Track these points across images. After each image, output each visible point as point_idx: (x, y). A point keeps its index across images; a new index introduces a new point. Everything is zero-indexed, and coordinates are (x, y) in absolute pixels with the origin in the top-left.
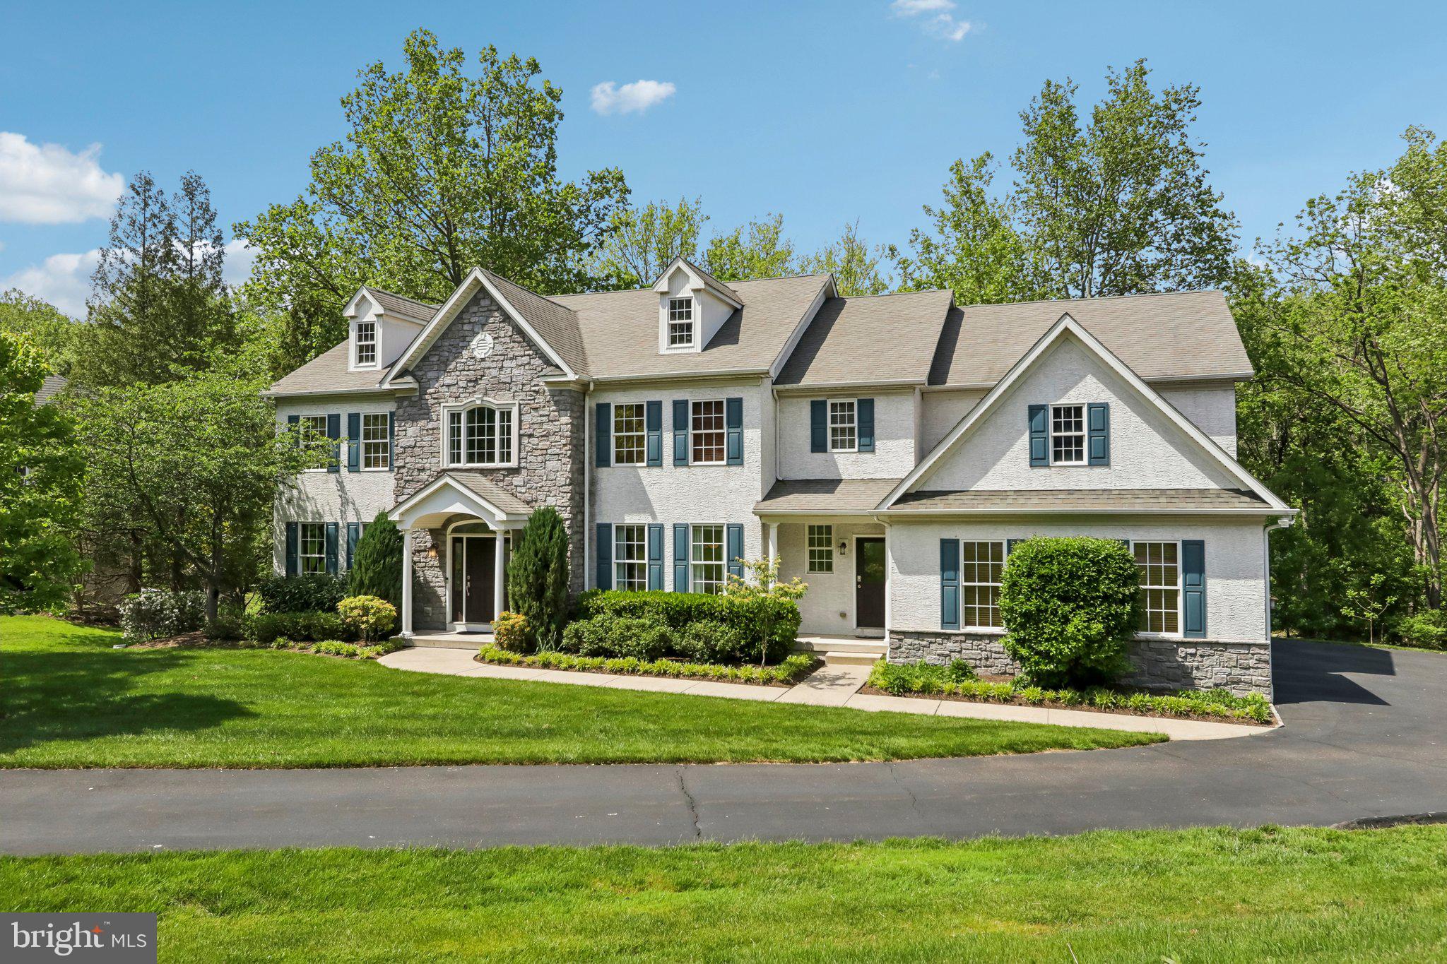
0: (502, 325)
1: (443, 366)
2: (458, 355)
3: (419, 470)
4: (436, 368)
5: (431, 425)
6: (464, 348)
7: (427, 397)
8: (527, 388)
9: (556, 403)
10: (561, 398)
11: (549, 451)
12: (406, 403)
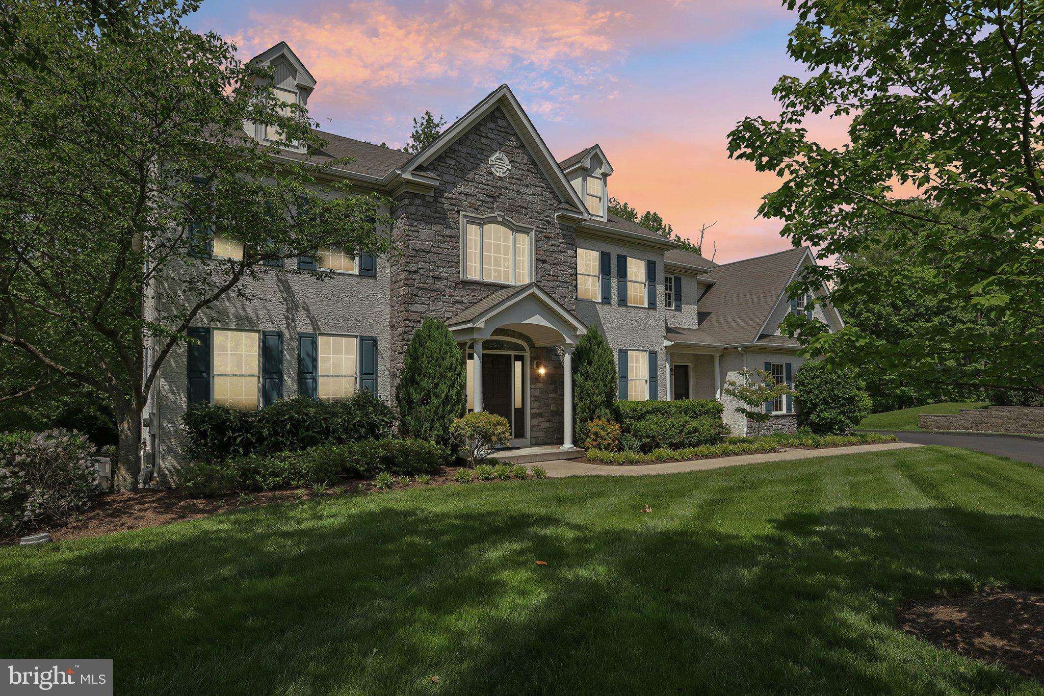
0: (517, 150)
1: (462, 173)
2: (476, 166)
3: (434, 278)
4: (452, 172)
5: (447, 232)
6: (482, 161)
7: (443, 200)
8: (542, 217)
9: (564, 236)
10: (569, 233)
11: (560, 278)
12: (418, 201)
